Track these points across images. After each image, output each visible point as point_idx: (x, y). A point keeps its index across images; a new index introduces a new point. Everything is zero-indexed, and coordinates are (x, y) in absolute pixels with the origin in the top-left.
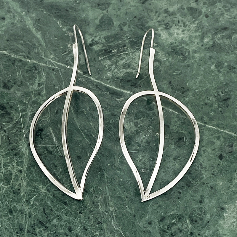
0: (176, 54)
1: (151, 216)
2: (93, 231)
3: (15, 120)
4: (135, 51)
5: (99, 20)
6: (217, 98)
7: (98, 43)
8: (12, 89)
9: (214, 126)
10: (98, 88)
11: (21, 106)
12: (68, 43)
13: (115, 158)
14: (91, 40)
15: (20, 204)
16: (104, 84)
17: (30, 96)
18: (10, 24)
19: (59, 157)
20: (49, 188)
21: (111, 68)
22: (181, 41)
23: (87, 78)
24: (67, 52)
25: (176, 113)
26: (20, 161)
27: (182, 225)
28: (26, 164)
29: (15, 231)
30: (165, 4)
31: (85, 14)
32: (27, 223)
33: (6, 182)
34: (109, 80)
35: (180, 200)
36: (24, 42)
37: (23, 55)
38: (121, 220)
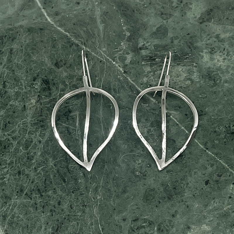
0: (209, 78)
1: (128, 214)
2: (76, 211)
3: (53, 96)
4: (175, 66)
5: (157, 28)
6: (227, 129)
7: (147, 49)
8: (61, 69)
9: (213, 154)
10: (131, 89)
11: (62, 86)
12: (122, 41)
13: (119, 155)
14: (142, 44)
15: (29, 169)
16: (137, 87)
17: (72, 79)
18: (81, 10)
19: (75, 139)
20: (57, 163)
21: (149, 75)
22: (218, 68)
23: (126, 77)
24: (118, 49)
25: (186, 132)
26: (43, 133)
27: (150, 231)
28: (47, 137)
29: (17, 191)
30: (219, 30)
31: (147, 19)
32: (28, 187)
33: (25, 147)
34: (143, 85)
35: (157, 208)
36: (87, 29)
37: (81, 41)
38: (103, 209)
